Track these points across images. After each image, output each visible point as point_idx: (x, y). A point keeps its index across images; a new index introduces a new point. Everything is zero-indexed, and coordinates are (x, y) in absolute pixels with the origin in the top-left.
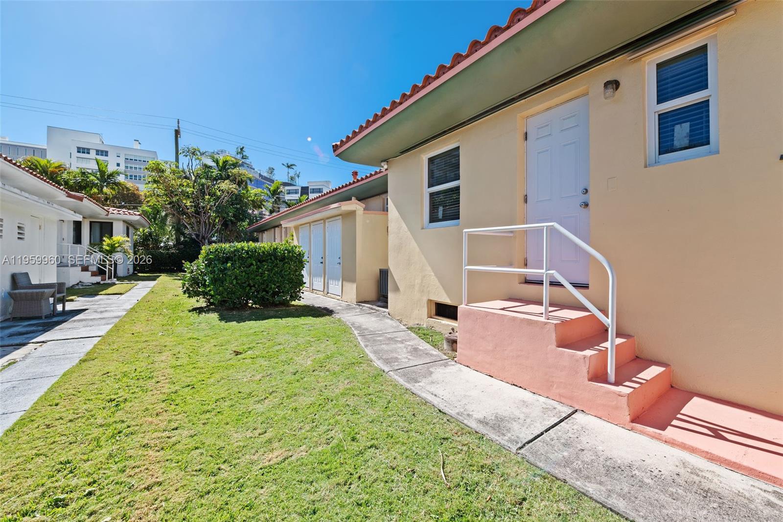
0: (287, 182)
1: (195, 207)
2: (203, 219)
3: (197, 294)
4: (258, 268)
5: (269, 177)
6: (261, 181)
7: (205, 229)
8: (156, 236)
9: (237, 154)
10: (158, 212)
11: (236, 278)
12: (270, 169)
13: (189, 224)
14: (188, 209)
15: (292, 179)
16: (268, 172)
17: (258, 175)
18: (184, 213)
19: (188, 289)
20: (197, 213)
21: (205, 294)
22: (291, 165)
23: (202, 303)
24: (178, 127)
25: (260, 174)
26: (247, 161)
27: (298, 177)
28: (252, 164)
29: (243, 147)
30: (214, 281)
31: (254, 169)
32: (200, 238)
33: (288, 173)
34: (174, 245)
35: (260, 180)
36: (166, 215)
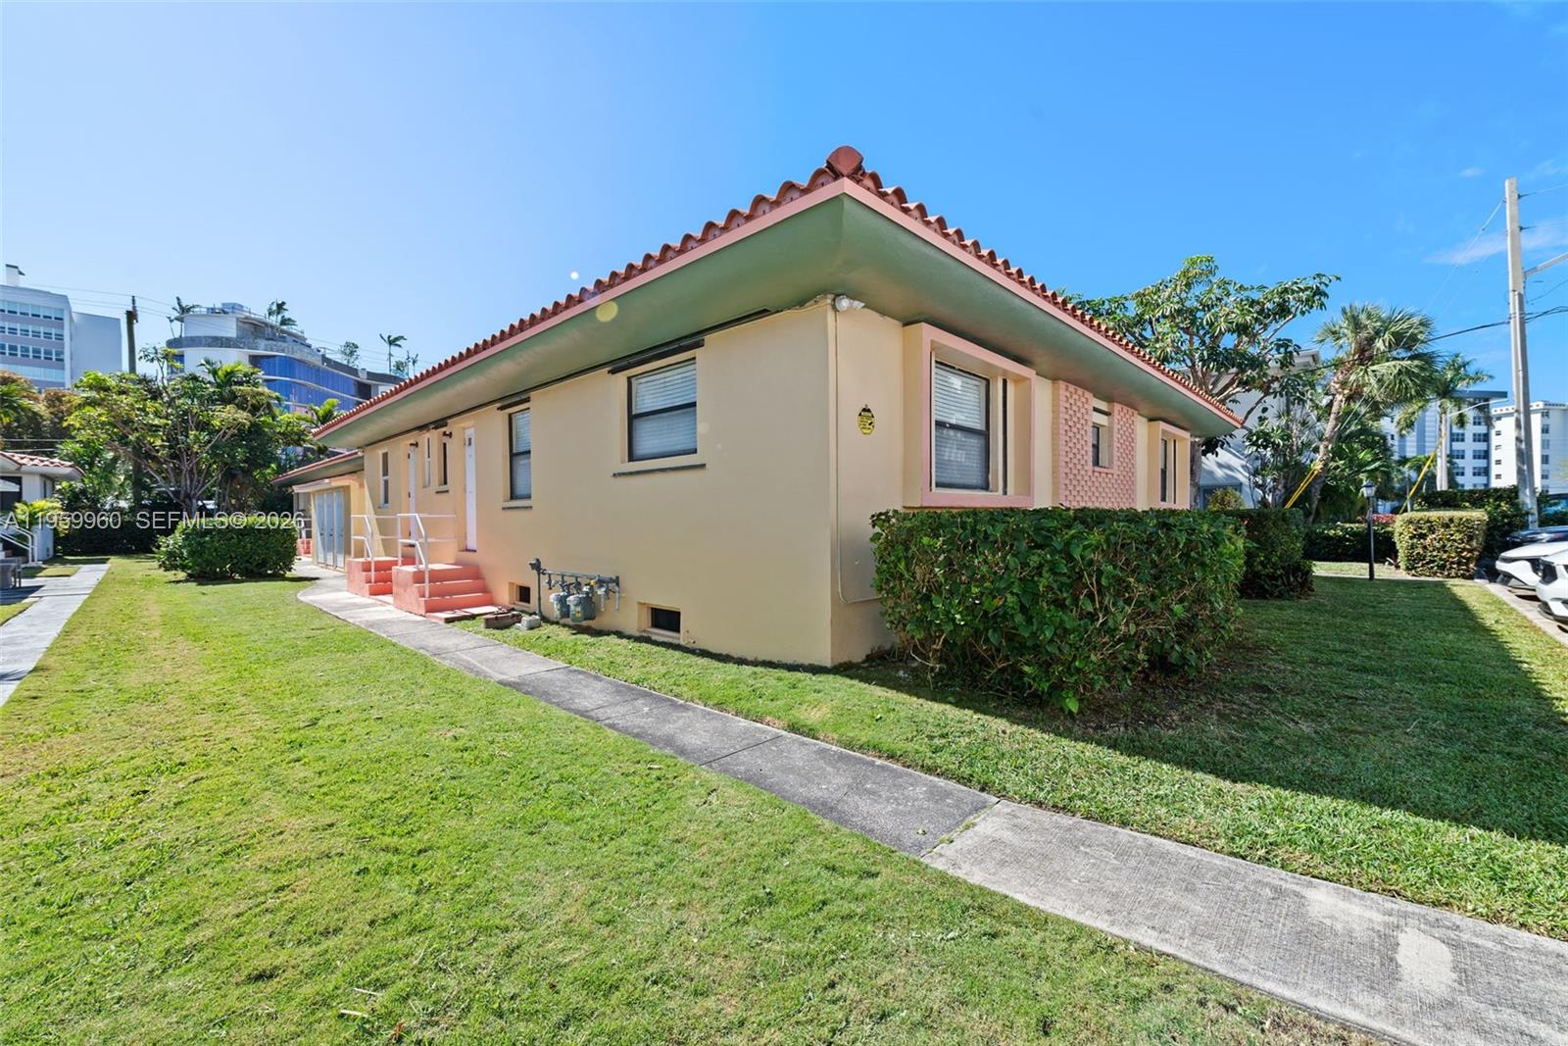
0: (387, 372)
1: (170, 447)
2: (185, 466)
3: (175, 567)
4: (240, 541)
5: (345, 362)
6: (328, 372)
7: (191, 481)
8: (94, 493)
9: (270, 314)
10: (98, 453)
11: (216, 550)
12: (348, 345)
13: (159, 473)
14: (158, 451)
15: (398, 368)
16: (344, 353)
17: (320, 359)
18: (148, 456)
19: (164, 562)
20: (174, 456)
21: (183, 568)
22: (397, 339)
23: (182, 575)
24: (134, 308)
25: (323, 356)
26: (293, 330)
27: (414, 362)
28: (306, 336)
29: (283, 303)
30: (192, 553)
31: (309, 346)
32: (182, 497)
33: (390, 355)
34: (130, 508)
35: (324, 371)
36: (115, 460)
